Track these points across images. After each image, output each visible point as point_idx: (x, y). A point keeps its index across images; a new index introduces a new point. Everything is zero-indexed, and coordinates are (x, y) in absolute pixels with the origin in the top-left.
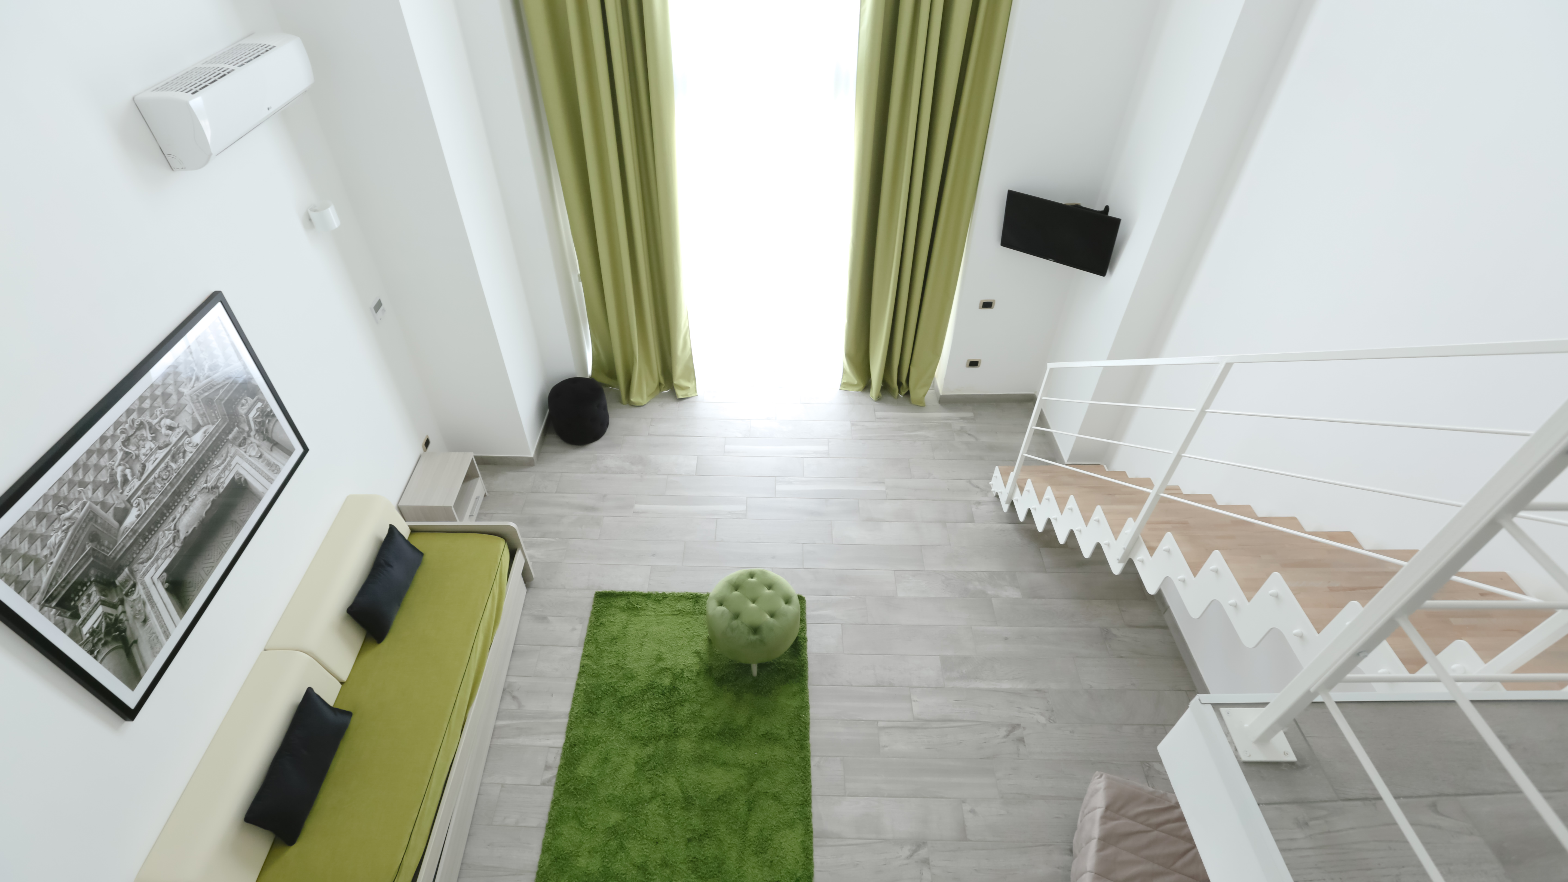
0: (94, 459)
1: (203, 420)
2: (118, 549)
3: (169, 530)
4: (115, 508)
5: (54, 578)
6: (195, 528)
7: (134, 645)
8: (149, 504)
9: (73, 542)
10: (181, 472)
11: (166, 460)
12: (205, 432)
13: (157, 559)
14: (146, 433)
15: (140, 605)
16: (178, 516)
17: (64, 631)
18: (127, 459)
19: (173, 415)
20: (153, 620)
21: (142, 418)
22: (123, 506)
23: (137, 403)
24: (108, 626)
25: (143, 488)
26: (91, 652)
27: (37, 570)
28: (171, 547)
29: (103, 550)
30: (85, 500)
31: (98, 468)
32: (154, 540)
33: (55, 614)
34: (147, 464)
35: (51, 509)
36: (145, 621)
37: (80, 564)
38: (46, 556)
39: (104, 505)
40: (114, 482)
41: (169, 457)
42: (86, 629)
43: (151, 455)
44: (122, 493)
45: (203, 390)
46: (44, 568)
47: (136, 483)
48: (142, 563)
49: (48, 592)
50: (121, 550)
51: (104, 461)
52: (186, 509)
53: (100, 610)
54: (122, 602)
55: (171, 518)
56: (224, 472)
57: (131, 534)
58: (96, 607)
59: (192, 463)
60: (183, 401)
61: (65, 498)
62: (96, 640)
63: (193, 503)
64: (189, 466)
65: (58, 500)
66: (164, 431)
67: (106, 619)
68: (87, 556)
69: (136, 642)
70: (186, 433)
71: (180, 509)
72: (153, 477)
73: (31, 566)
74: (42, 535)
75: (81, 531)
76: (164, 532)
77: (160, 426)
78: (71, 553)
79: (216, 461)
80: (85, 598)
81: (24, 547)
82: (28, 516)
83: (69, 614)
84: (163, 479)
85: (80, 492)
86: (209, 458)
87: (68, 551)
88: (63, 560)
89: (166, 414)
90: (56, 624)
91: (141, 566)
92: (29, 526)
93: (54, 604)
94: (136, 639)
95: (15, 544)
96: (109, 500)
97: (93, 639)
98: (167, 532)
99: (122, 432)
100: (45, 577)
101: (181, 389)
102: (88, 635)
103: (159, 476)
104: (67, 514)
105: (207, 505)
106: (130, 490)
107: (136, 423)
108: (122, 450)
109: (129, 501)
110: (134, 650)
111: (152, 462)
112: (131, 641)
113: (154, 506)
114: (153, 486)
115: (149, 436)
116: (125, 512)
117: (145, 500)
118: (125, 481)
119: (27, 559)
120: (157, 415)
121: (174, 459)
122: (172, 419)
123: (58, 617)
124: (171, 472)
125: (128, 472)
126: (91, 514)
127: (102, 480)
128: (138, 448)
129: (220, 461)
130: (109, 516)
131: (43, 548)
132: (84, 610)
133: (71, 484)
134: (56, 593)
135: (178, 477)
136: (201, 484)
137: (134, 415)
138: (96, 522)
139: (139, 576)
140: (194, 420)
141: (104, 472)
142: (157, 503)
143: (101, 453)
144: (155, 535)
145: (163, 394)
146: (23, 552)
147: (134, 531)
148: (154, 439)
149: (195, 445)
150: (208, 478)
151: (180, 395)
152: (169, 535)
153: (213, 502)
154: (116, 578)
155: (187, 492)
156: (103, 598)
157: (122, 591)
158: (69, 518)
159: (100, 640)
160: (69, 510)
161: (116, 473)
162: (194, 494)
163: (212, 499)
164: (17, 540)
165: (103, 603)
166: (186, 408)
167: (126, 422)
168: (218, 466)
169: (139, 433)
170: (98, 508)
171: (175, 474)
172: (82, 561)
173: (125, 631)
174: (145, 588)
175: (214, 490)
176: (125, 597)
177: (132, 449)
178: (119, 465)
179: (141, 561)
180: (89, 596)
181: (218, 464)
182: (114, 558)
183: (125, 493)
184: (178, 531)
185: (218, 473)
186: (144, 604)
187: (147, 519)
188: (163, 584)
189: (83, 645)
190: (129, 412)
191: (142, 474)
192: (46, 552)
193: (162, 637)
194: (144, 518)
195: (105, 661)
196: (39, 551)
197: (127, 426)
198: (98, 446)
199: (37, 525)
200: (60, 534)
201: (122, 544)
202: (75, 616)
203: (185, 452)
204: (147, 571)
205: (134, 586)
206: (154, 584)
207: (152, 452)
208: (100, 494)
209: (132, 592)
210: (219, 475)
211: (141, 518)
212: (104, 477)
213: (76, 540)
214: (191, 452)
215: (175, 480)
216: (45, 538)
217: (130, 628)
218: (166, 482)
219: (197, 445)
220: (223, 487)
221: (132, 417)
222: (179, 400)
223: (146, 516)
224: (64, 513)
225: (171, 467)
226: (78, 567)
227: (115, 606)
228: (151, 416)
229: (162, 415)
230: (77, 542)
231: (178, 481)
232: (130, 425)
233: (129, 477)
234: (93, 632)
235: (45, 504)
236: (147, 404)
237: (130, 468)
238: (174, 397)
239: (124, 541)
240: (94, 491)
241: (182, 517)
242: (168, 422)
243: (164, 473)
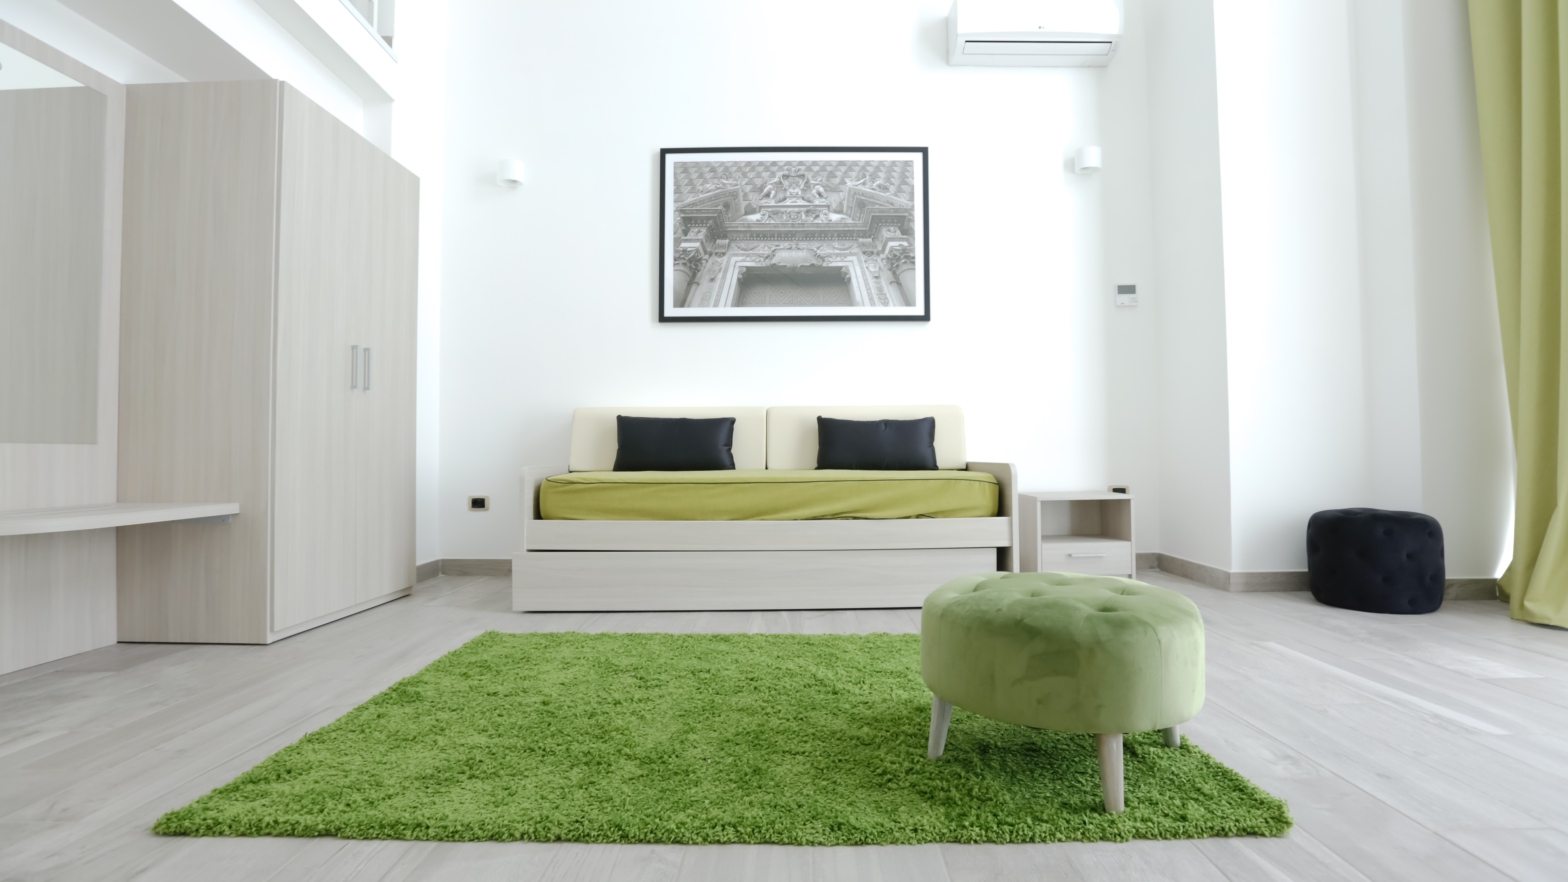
0: (761, 169)
1: (847, 210)
2: (733, 225)
3: (770, 248)
4: (750, 203)
5: (693, 204)
6: (786, 266)
7: (696, 284)
8: (770, 221)
9: (716, 197)
10: (805, 225)
11: (802, 209)
12: (843, 219)
13: (748, 256)
14: (802, 184)
15: (717, 268)
16: (781, 247)
17: (675, 233)
18: (778, 185)
19: (828, 189)
20: (717, 284)
21: (806, 173)
22: (755, 206)
23: (810, 163)
24: (693, 257)
25: (774, 209)
26: (675, 260)
27: (689, 192)
28: (762, 259)
29: (725, 217)
30: (739, 183)
31: (759, 175)
32: (755, 243)
33: (678, 221)
34: (787, 199)
35: (720, 171)
36: (712, 280)
37: (710, 211)
38: (699, 190)
39: (745, 195)
40: (761, 189)
41: (805, 209)
42: (684, 245)
43: (794, 197)
44: (760, 199)
45: (863, 194)
46: (694, 194)
47: (773, 203)
48: (739, 248)
49: (685, 207)
50: (733, 227)
51: (765, 174)
52: (790, 249)
53: (697, 244)
54: (711, 255)
55: (776, 243)
56: (837, 256)
57: (746, 225)
58: (697, 240)
59: (818, 227)
60: (842, 187)
61: (730, 173)
62: (682, 256)
63: (798, 251)
64: (814, 227)
65: (726, 170)
66: (814, 191)
67: (696, 252)
68: (715, 211)
69: (698, 284)
70: (828, 207)
71: (786, 244)
72: (786, 209)
73: (690, 187)
74: (706, 179)
75: (724, 196)
76: (765, 245)
77: (814, 187)
78: (710, 201)
79: (837, 243)
80: (697, 230)
81: (694, 176)
82: (708, 164)
83: (684, 228)
84: (790, 217)
85: (739, 177)
86: (832, 237)
87: (710, 199)
88: (704, 200)
89: (824, 184)
90: (675, 226)
91: (736, 248)
92: (705, 169)
93: (682, 215)
94: (700, 283)
95: (692, 170)
96: (751, 196)
97: (682, 255)
98: (766, 248)
99: (787, 170)
100: (690, 199)
101: (847, 180)
102: (681, 249)
103: (789, 213)
104: (725, 181)
105: (806, 262)
106: (766, 203)
107: (800, 173)
108: (780, 178)
109: (760, 208)
110: (694, 287)
111: (792, 201)
112: (696, 280)
113: (772, 225)
114: (781, 214)
115: (802, 186)
116: (753, 212)
117: (770, 217)
118: (768, 195)
119: (691, 183)
120: (817, 179)
121: (807, 212)
122: (826, 190)
123: (678, 223)
124: (799, 218)
125: (773, 192)
126: (735, 193)
127: (756, 183)
128: (790, 186)
129: (840, 247)
130: (744, 204)
131: (701, 185)
132: (691, 235)
133: (740, 169)
134: (687, 212)
135: (801, 225)
136: (814, 245)
137: (803, 168)
138: (735, 199)
139: (731, 252)
140: (841, 204)
141: (760, 180)
142: (776, 226)
143: (767, 169)
144: (759, 242)
145: (831, 172)
146: (692, 177)
147: (749, 226)
148: (803, 190)
149: (829, 219)
150: (821, 248)
151: (843, 182)
152: (767, 252)
153: (813, 265)
154: (719, 238)
155: (798, 240)
156: (704, 240)
157: (716, 249)
158: (724, 184)
159: (684, 259)
160: (727, 180)
161: (766, 187)
162: (803, 246)
163: (813, 262)
164: (695, 169)
165: (702, 243)
166: (841, 193)
167: (795, 167)
168: (835, 248)
169: (797, 179)
170: (742, 194)
171: (800, 222)
172: (711, 211)
173: (699, 271)
174: (728, 262)
175: (819, 259)
176: (714, 254)
177: (786, 183)
178: (771, 184)
179: (739, 245)
180: (699, 232)
181: (836, 246)
182: (727, 228)
183: (762, 202)
184: (774, 256)
185: (831, 251)
186: (720, 270)
187: (762, 227)
188: (739, 273)
189: (676, 251)
190: (801, 163)
191: (780, 201)
192: (700, 188)
193: (712, 302)
194: (760, 225)
195: (676, 272)
196: (698, 184)
197: (793, 169)
198: (768, 164)
199: (708, 172)
200: (713, 187)
201: (737, 225)
202: (686, 233)
203: (818, 216)
204: (737, 255)
205: (724, 254)
206: (735, 267)
207: (796, 196)
208: (748, 188)
209: (720, 256)
210: (831, 254)
211: (758, 223)
212: (758, 182)
213: (717, 197)
214: (822, 221)
215: (797, 225)
216: (706, 181)
217: (702, 274)
218: (791, 220)
219: (831, 220)
220: (828, 264)
221: (800, 167)
222: (839, 184)
223: (763, 225)
224: (724, 179)
225: (802, 216)
226: (707, 211)
227: (705, 252)
228: (812, 177)
229: (820, 183)
230: (718, 199)
231: (799, 227)
232: (795, 170)
233: (771, 196)
234: (685, 251)
235: (720, 166)
236: (816, 169)
237: (776, 192)
238: (837, 180)
239: (740, 225)
240: (746, 184)
241: (784, 251)
242: (821, 189)
243: (794, 214)
